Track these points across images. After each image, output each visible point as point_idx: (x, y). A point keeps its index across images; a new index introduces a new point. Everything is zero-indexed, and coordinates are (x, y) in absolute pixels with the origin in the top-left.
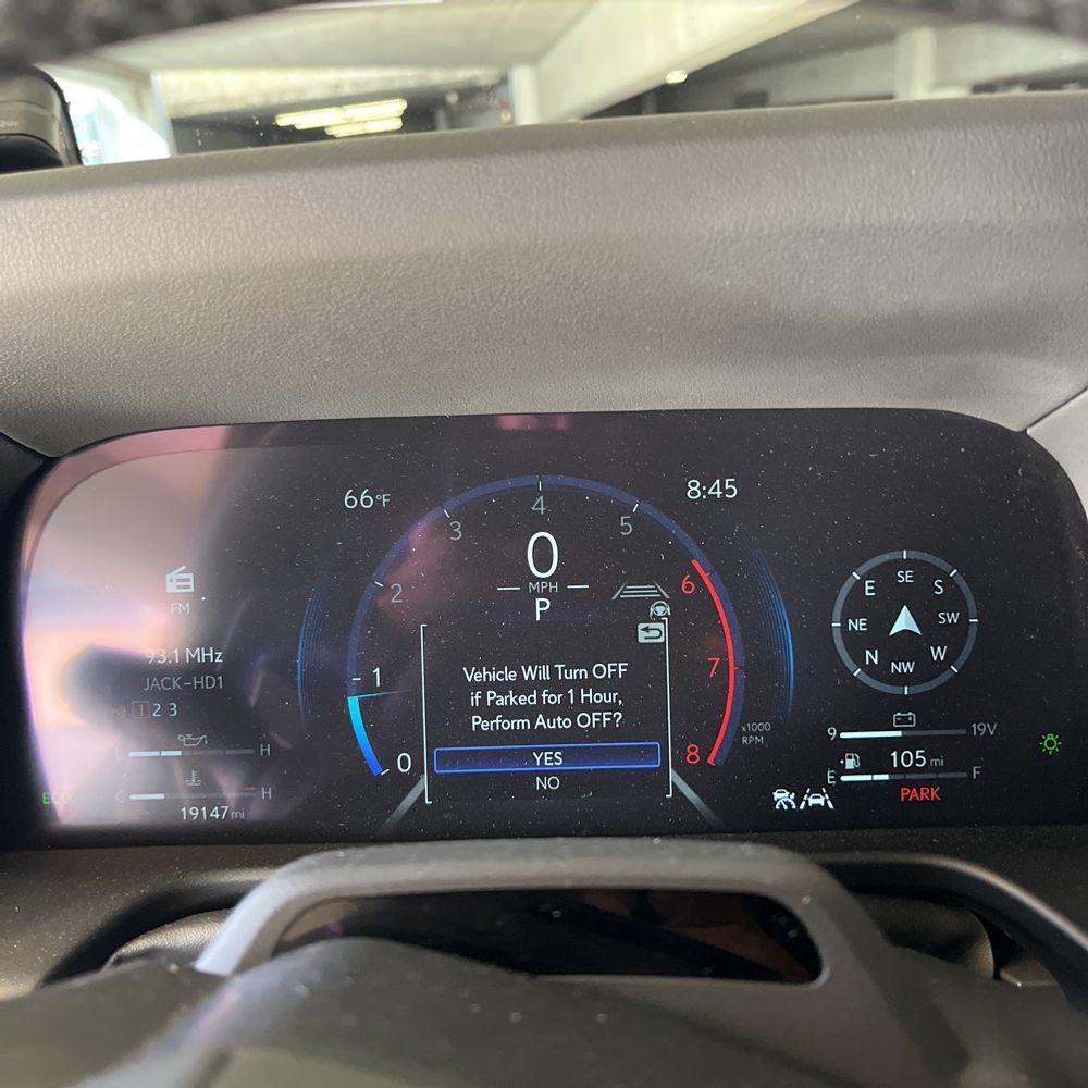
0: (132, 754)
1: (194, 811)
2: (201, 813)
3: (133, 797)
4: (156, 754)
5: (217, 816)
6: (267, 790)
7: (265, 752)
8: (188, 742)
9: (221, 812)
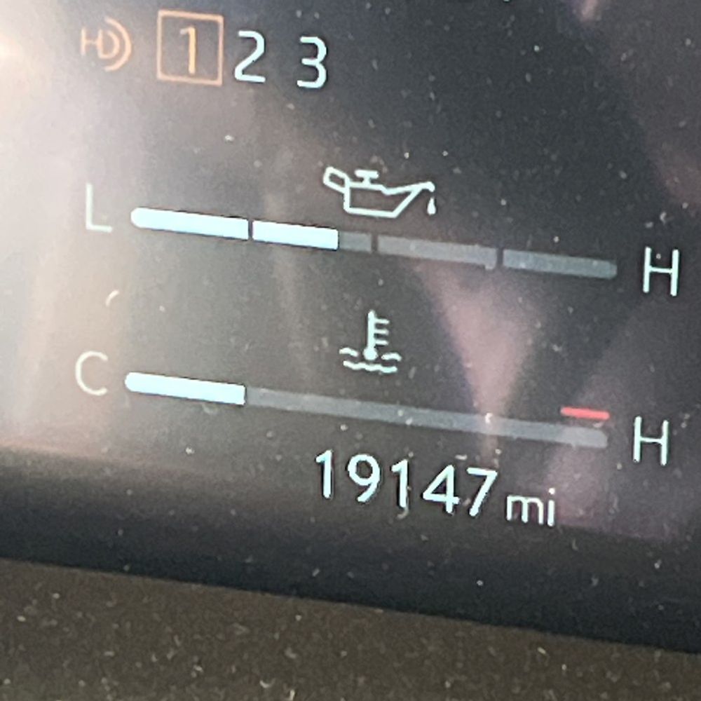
0: (145, 218)
1: (364, 470)
2: (389, 478)
3: (138, 382)
4: (236, 228)
5: (450, 500)
6: (651, 429)
7: (661, 281)
8: (359, 197)
9: (467, 485)
